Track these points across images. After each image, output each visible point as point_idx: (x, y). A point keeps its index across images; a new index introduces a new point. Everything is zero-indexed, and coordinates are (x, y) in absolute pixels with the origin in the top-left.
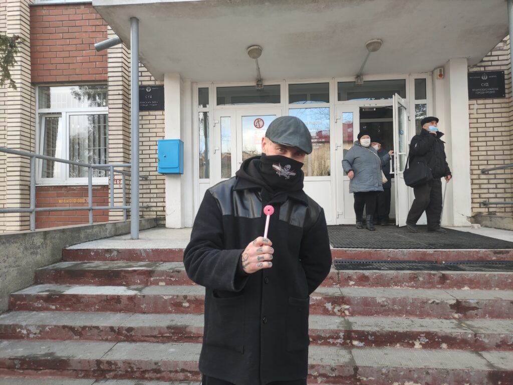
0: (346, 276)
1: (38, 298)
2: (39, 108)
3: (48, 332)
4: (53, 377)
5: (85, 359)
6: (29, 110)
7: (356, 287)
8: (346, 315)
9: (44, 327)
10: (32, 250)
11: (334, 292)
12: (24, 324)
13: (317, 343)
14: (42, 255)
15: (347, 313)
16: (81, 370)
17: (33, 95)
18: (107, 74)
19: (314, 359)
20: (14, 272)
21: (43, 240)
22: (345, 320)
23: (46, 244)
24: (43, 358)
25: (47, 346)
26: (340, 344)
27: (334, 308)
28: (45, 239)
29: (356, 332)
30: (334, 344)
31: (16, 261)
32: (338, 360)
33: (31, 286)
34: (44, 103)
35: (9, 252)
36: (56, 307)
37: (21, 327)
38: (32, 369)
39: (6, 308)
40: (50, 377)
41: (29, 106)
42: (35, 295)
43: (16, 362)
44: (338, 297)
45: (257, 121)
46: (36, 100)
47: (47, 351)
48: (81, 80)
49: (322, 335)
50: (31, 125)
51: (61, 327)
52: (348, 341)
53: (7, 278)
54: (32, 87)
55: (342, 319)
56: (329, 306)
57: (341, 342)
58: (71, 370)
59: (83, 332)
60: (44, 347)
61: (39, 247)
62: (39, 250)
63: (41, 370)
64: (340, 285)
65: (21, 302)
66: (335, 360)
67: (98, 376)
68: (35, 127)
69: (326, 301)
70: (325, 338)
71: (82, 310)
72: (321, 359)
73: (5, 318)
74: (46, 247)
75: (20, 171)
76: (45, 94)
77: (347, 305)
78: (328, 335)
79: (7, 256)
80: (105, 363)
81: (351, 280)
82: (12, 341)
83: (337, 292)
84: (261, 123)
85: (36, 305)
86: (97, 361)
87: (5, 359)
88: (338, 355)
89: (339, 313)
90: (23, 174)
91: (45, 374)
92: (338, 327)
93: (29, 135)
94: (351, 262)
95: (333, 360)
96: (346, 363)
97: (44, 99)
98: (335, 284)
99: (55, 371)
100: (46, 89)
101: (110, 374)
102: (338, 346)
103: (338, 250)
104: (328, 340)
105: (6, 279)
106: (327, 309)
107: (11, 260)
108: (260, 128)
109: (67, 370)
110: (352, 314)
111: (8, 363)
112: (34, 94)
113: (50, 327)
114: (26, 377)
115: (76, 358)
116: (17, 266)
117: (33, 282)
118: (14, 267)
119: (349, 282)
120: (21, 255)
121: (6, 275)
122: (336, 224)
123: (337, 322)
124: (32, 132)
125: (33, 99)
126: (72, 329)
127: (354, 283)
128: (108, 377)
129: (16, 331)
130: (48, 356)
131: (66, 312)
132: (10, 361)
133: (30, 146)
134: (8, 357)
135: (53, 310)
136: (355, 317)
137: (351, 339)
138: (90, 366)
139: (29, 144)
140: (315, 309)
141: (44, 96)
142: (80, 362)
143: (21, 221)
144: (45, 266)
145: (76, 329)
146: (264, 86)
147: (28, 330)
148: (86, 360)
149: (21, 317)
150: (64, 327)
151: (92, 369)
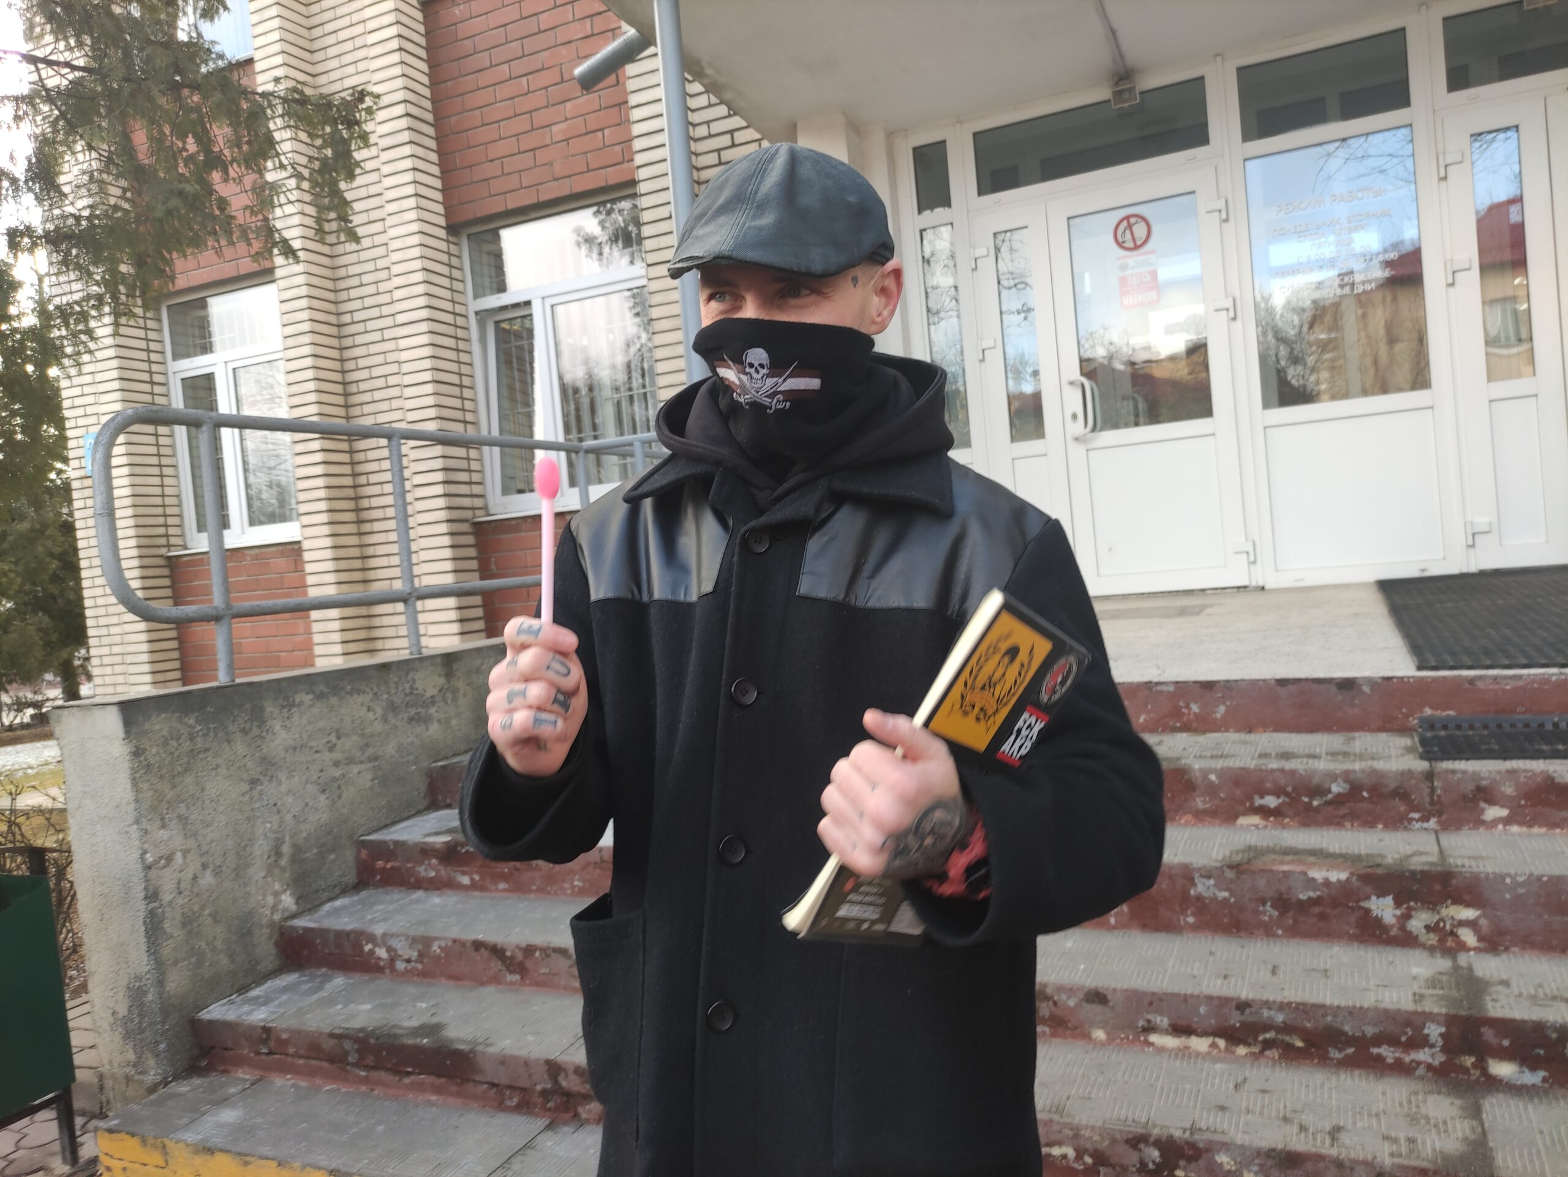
0: (1470, 787)
1: (425, 851)
2: (476, 296)
3: (438, 957)
4: (441, 1099)
5: (516, 1053)
6: (448, 306)
7: (1515, 829)
8: (1462, 947)
9: (426, 942)
10: (413, 711)
11: (1409, 850)
12: (379, 930)
13: (1324, 1060)
14: (445, 722)
15: (1468, 937)
16: (510, 1087)
17: (455, 261)
18: (632, 160)
19: (1303, 1128)
20: (362, 777)
21: (442, 681)
22: (1456, 968)
23: (455, 691)
24: (410, 1042)
25: (431, 1003)
26: (1429, 1067)
27: (1407, 917)
28: (449, 675)
29: (1504, 1026)
30: (1401, 1069)
31: (367, 745)
32: (1411, 1141)
33: (419, 813)
34: (487, 281)
35: (342, 720)
36: (472, 880)
37: (372, 938)
38: (387, 1070)
39: (351, 878)
40: (434, 1098)
41: (447, 294)
42: (416, 844)
43: (348, 1045)
44: (1422, 872)
45: (1125, 223)
46: (464, 275)
47: (425, 1019)
48: (567, 192)
49: (1347, 1028)
50: (458, 350)
51: (468, 945)
52: (1469, 1061)
53: (344, 796)
54: (451, 239)
55: (1443, 964)
56: (1384, 908)
57: (1436, 1063)
58: (482, 1083)
59: (528, 964)
60: (424, 1005)
61: (433, 701)
62: (432, 710)
63: (409, 1074)
64: (1439, 822)
65: (387, 861)
66: (1395, 1141)
67: (556, 1110)
68: (470, 353)
69: (1368, 889)
70: (1362, 1044)
71: (540, 890)
72: (1335, 1132)
73: (343, 908)
74: (455, 699)
75: (445, 482)
76: (489, 253)
77: (1468, 905)
78: (1370, 1031)
79: (337, 731)
80: (571, 1070)
81: (1492, 802)
82: (356, 978)
83: (1421, 854)
84: (1140, 230)
85: (423, 874)
86: (548, 1062)
87: (321, 1034)
88: (1413, 1119)
89: (1432, 939)
90: (454, 489)
91: (420, 1088)
92: (1418, 998)
93: (455, 379)
94: (1500, 726)
95: (1386, 1138)
96: (1446, 1158)
97: (486, 270)
98: (1416, 815)
99: (443, 1080)
100: (489, 237)
101: (588, 1107)
102: (1421, 1078)
103: (1435, 680)
104: (1375, 1051)
105: (340, 797)
106: (1378, 921)
107: (350, 743)
108: (1136, 247)
109: (474, 1081)
110: (1493, 943)
111: (328, 1044)
112: (458, 257)
113: (443, 944)
114: (376, 1092)
115: (491, 1050)
116: (370, 760)
117: (425, 803)
118: (362, 763)
119: (1483, 811)
120: (378, 727)
121: (339, 787)
122: (1465, 570)
123: (1415, 978)
124: (465, 369)
125: (456, 274)
126: (497, 951)
127: (1504, 813)
128: (584, 1116)
129: (362, 950)
130: (423, 1036)
131: (498, 895)
132: (332, 1042)
133: (463, 410)
134: (327, 1030)
135: (466, 888)
136: (1504, 956)
137: (1483, 1052)
138: (530, 1076)
139: (457, 403)
140: (1322, 917)
141: (485, 258)
142: (504, 1061)
143: (461, 621)
144: (455, 755)
145: (508, 954)
146: (1141, 93)
147: (389, 949)
148: (516, 1058)
149: (381, 907)
150: (478, 945)
151: (539, 1088)
